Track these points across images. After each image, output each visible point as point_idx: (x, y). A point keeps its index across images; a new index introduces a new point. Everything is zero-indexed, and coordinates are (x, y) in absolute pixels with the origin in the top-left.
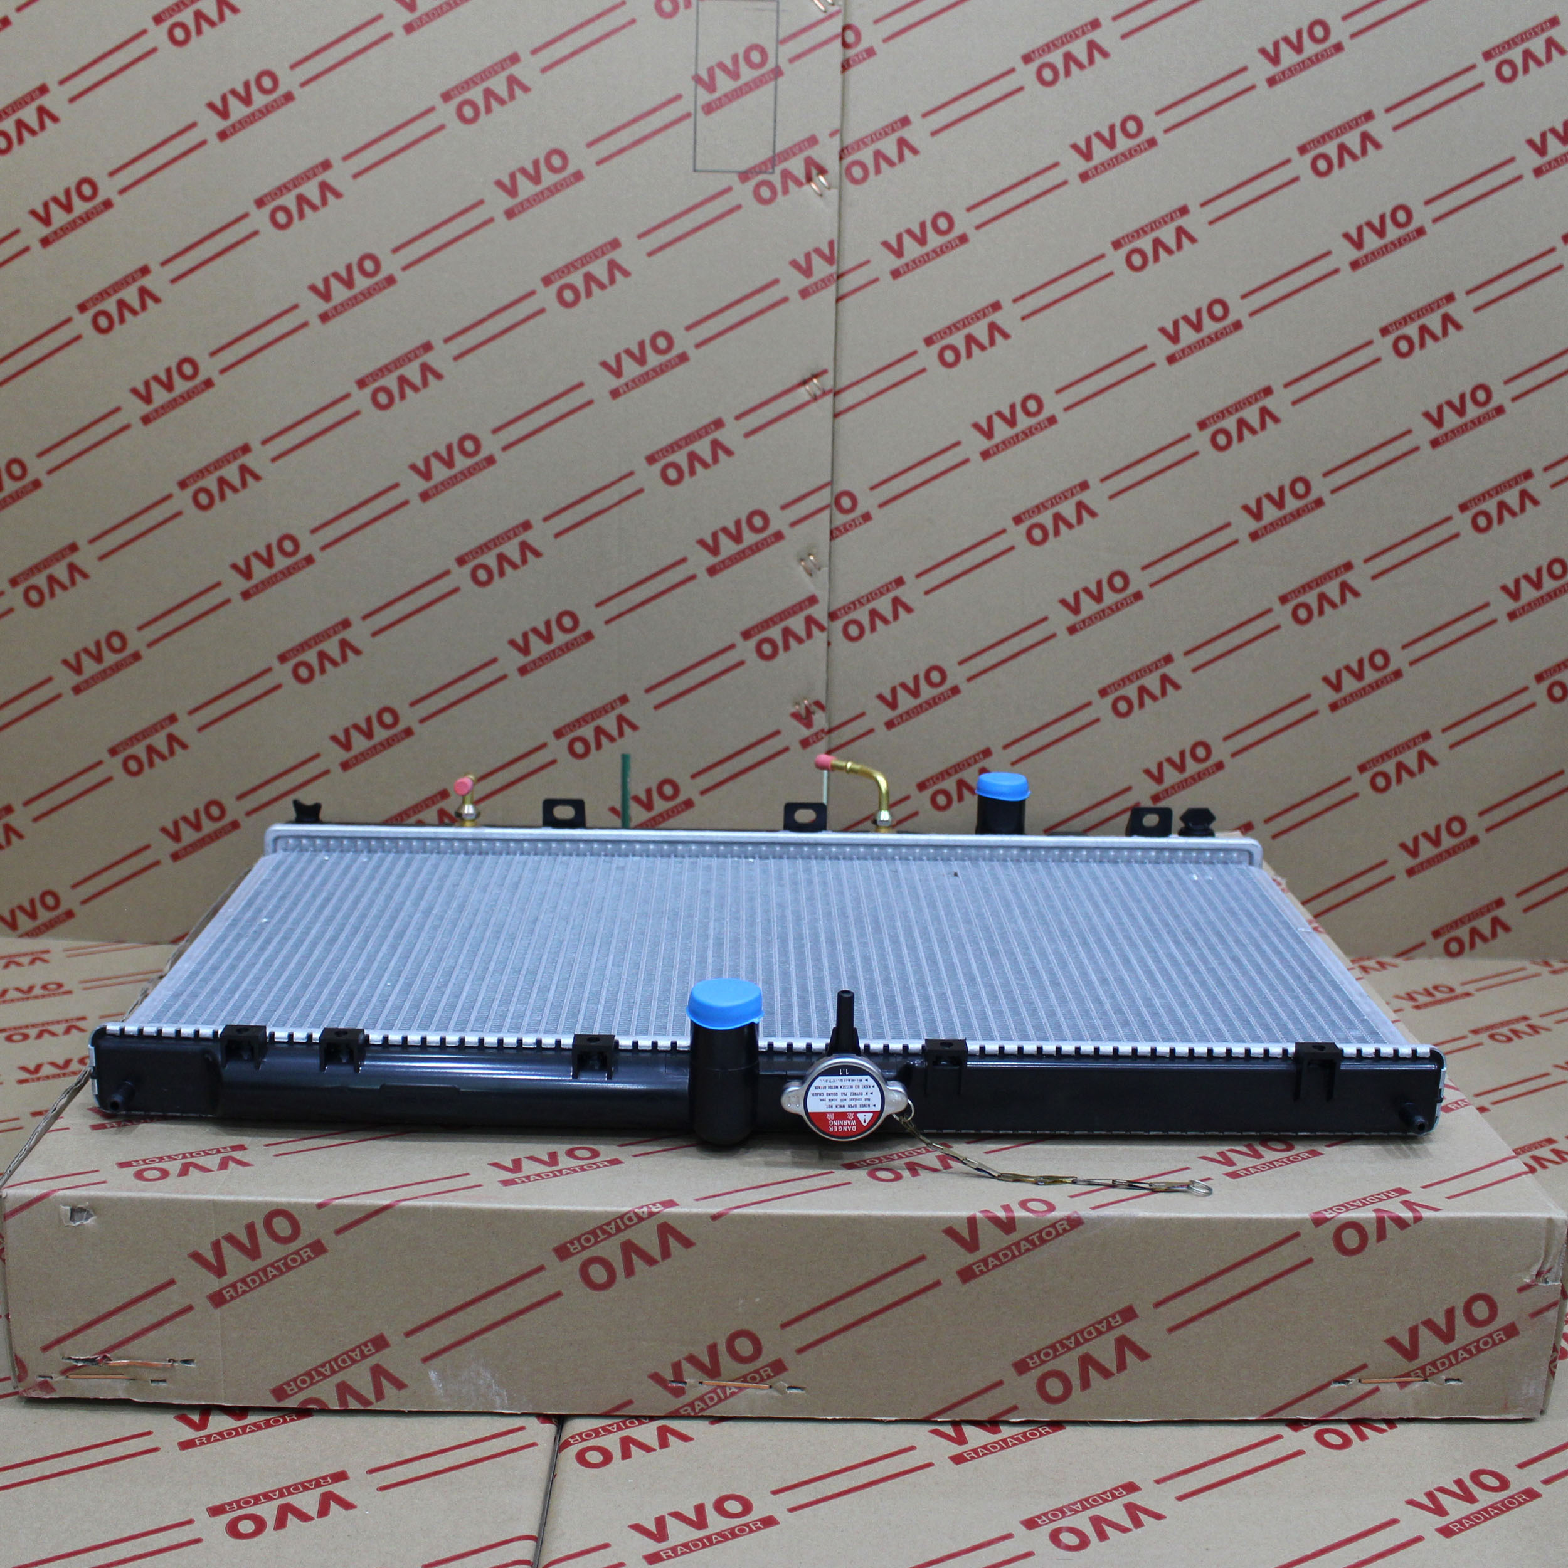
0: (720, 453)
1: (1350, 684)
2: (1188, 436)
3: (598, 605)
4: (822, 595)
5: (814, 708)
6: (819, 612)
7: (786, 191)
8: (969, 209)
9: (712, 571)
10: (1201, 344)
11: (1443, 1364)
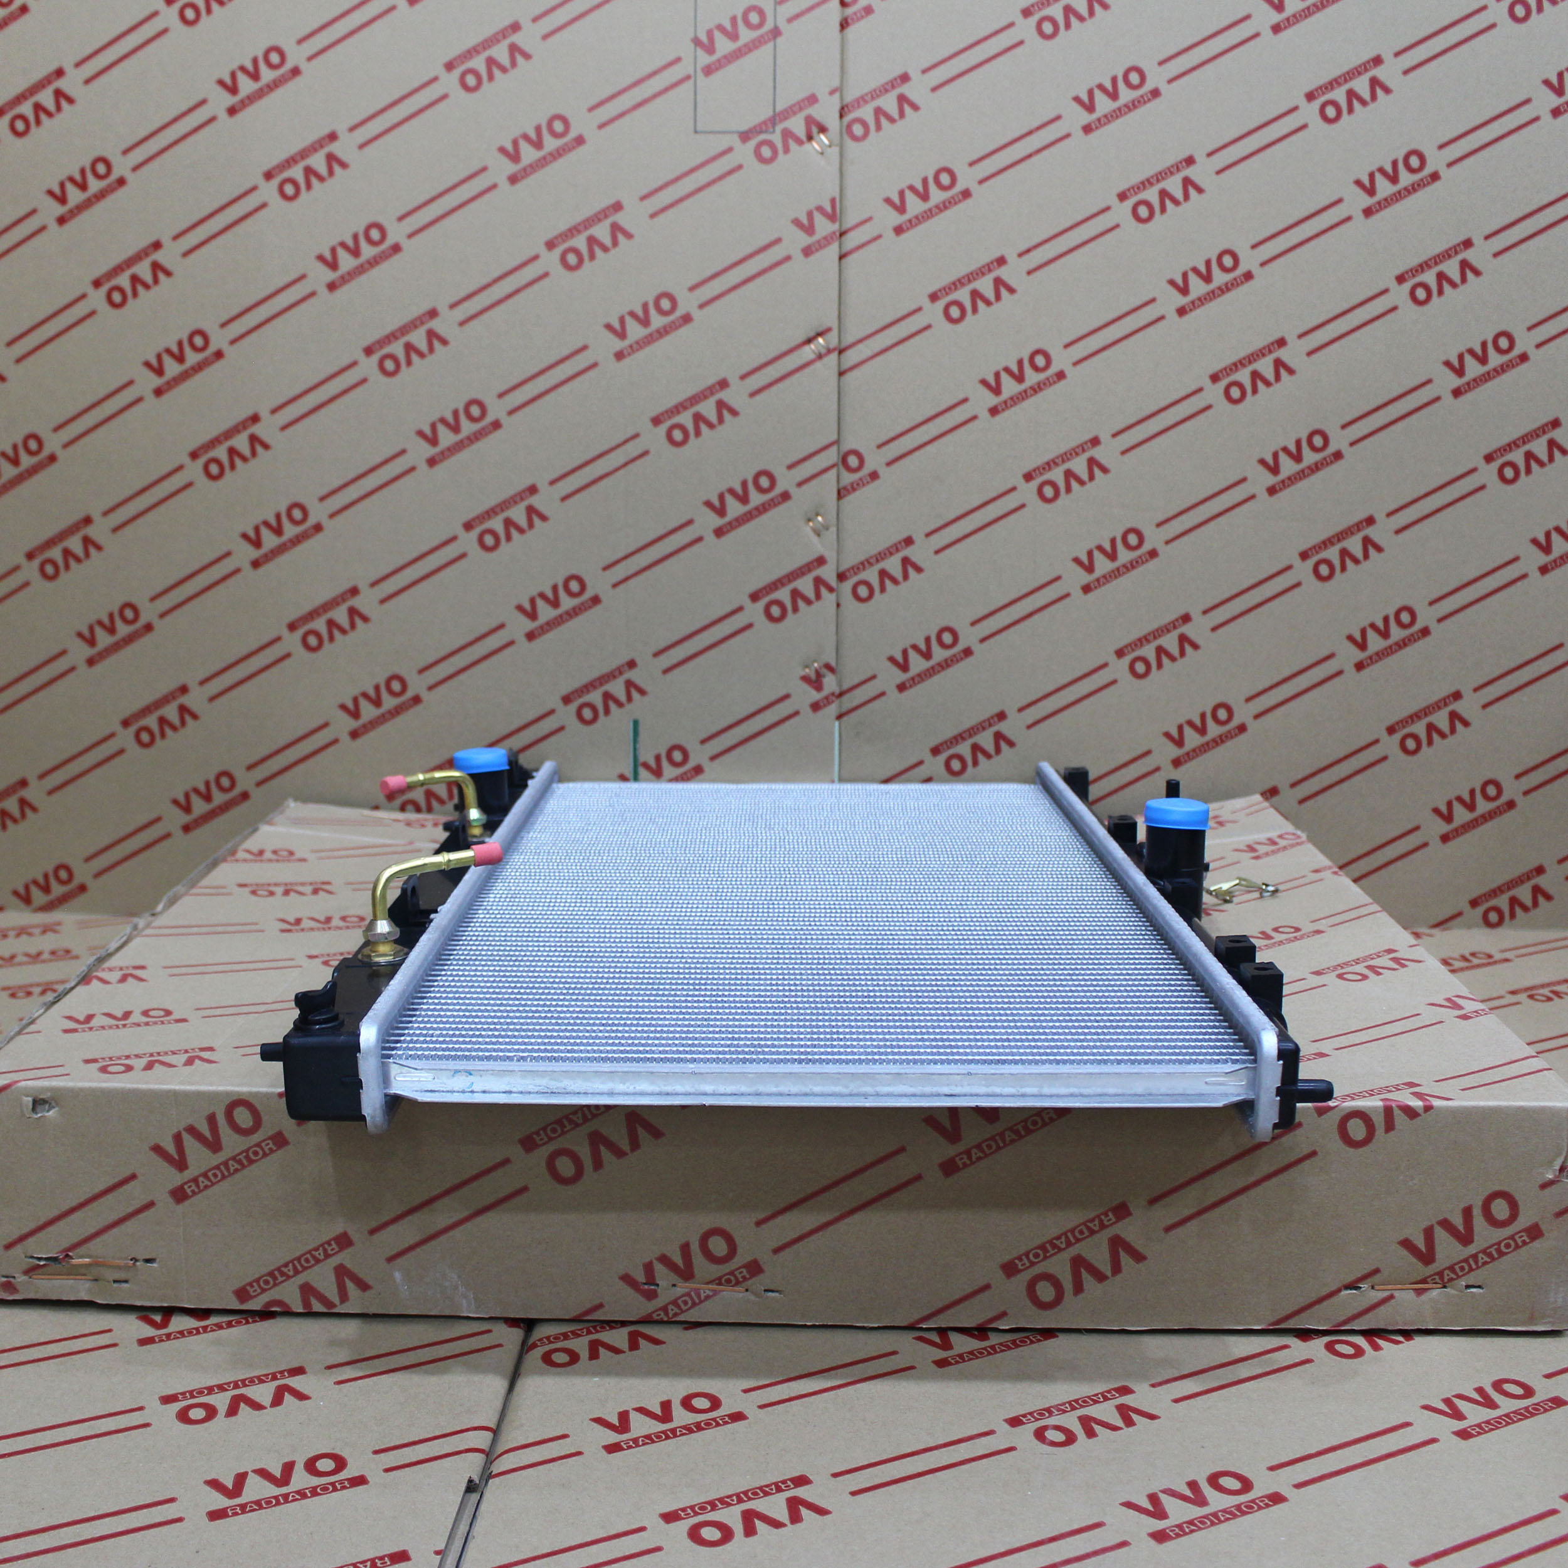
0: (725, 413)
1: (1375, 643)
2: (1200, 390)
3: (605, 569)
4: (830, 555)
5: (824, 671)
6: (828, 573)
7: (787, 150)
8: (971, 164)
9: (719, 532)
10: (1211, 296)
11: (1462, 1268)
